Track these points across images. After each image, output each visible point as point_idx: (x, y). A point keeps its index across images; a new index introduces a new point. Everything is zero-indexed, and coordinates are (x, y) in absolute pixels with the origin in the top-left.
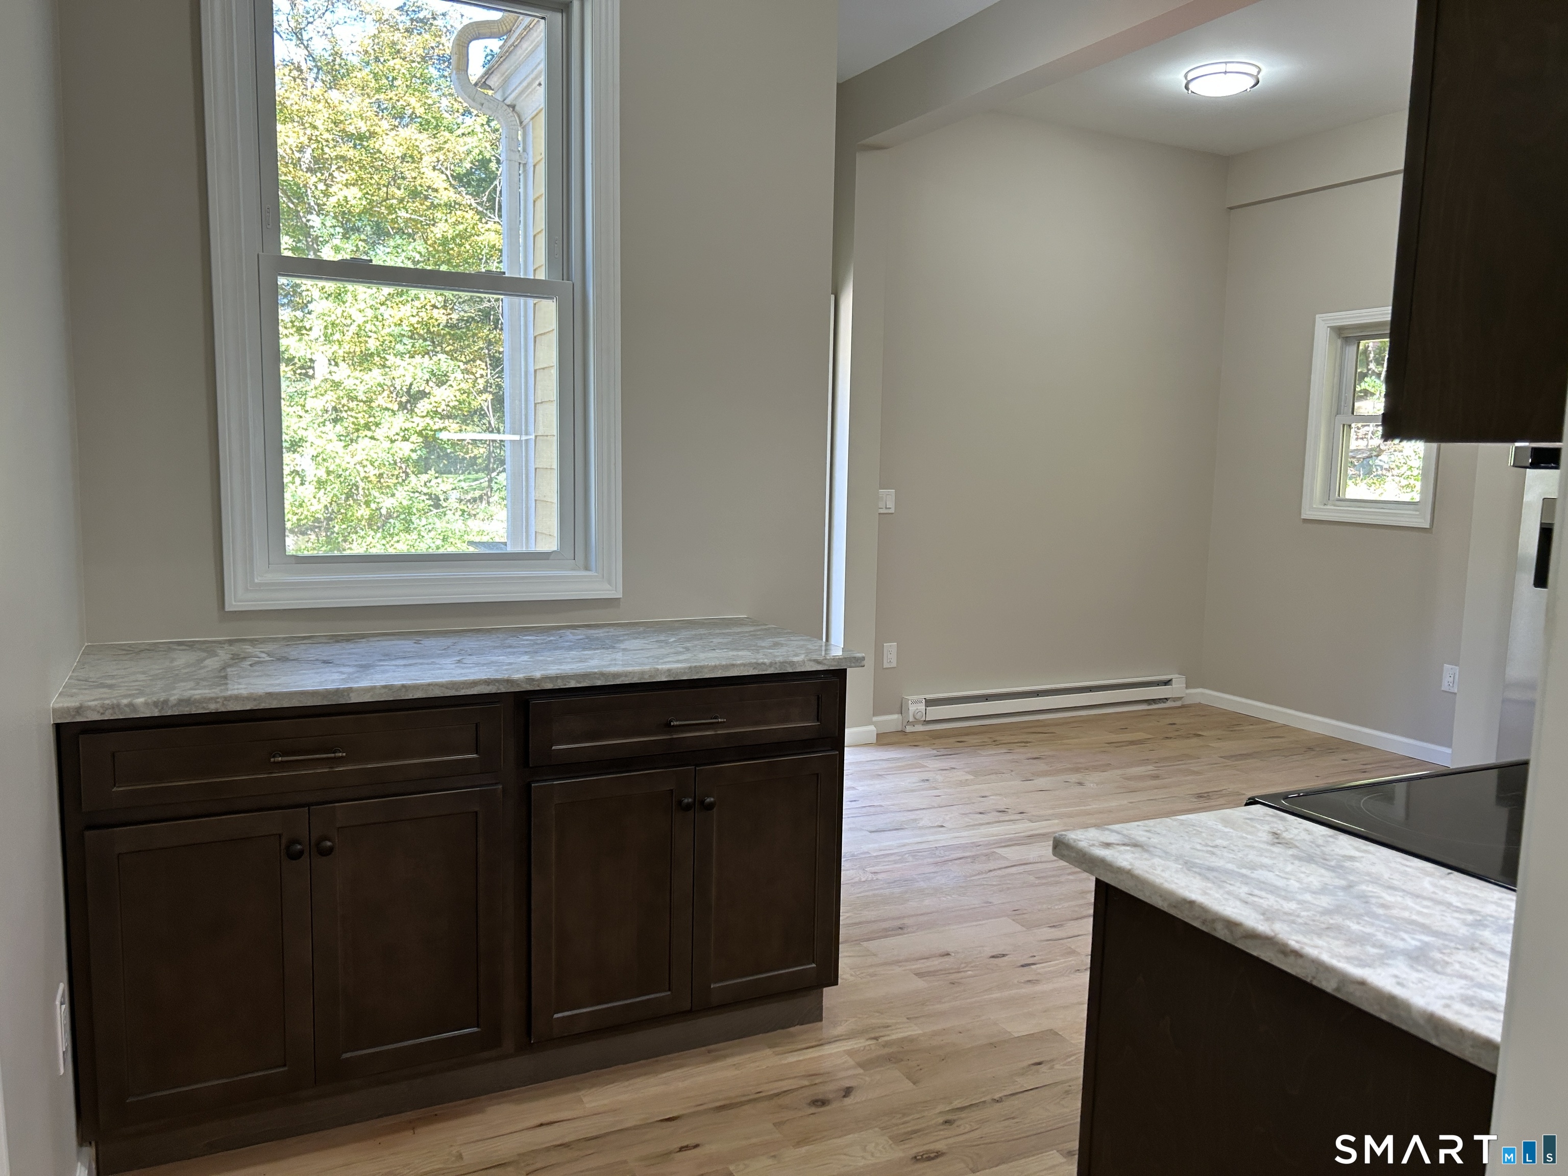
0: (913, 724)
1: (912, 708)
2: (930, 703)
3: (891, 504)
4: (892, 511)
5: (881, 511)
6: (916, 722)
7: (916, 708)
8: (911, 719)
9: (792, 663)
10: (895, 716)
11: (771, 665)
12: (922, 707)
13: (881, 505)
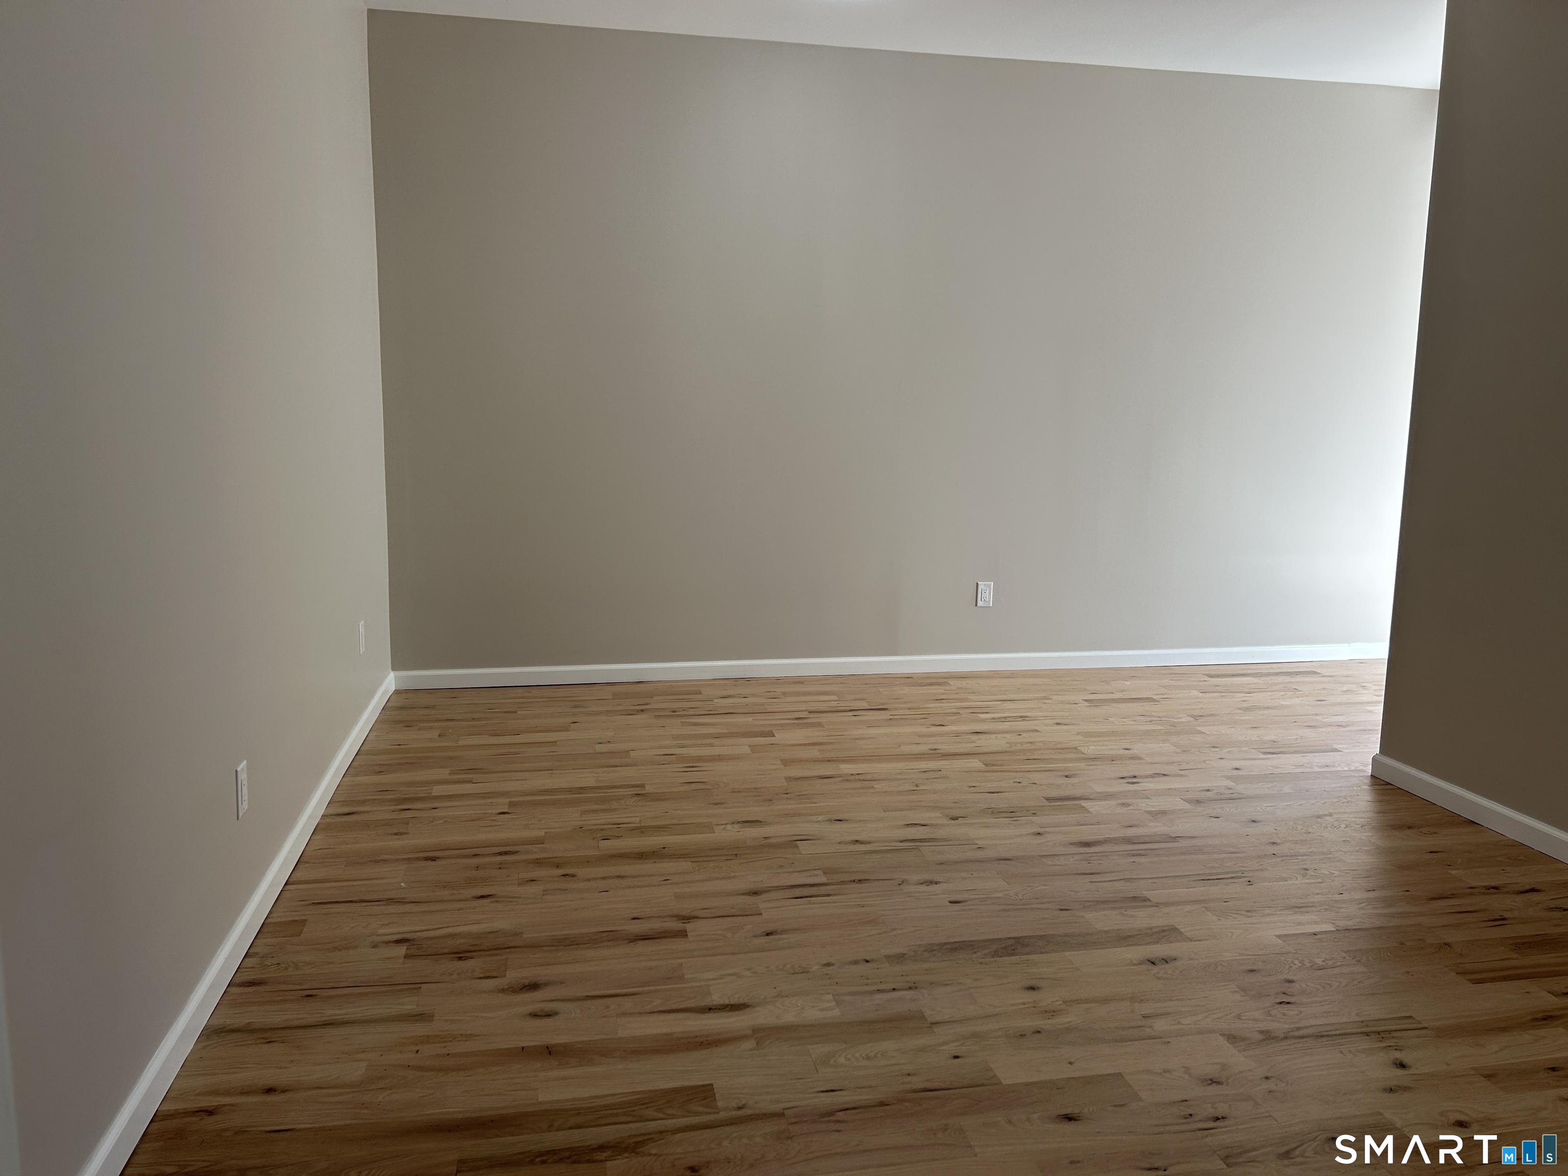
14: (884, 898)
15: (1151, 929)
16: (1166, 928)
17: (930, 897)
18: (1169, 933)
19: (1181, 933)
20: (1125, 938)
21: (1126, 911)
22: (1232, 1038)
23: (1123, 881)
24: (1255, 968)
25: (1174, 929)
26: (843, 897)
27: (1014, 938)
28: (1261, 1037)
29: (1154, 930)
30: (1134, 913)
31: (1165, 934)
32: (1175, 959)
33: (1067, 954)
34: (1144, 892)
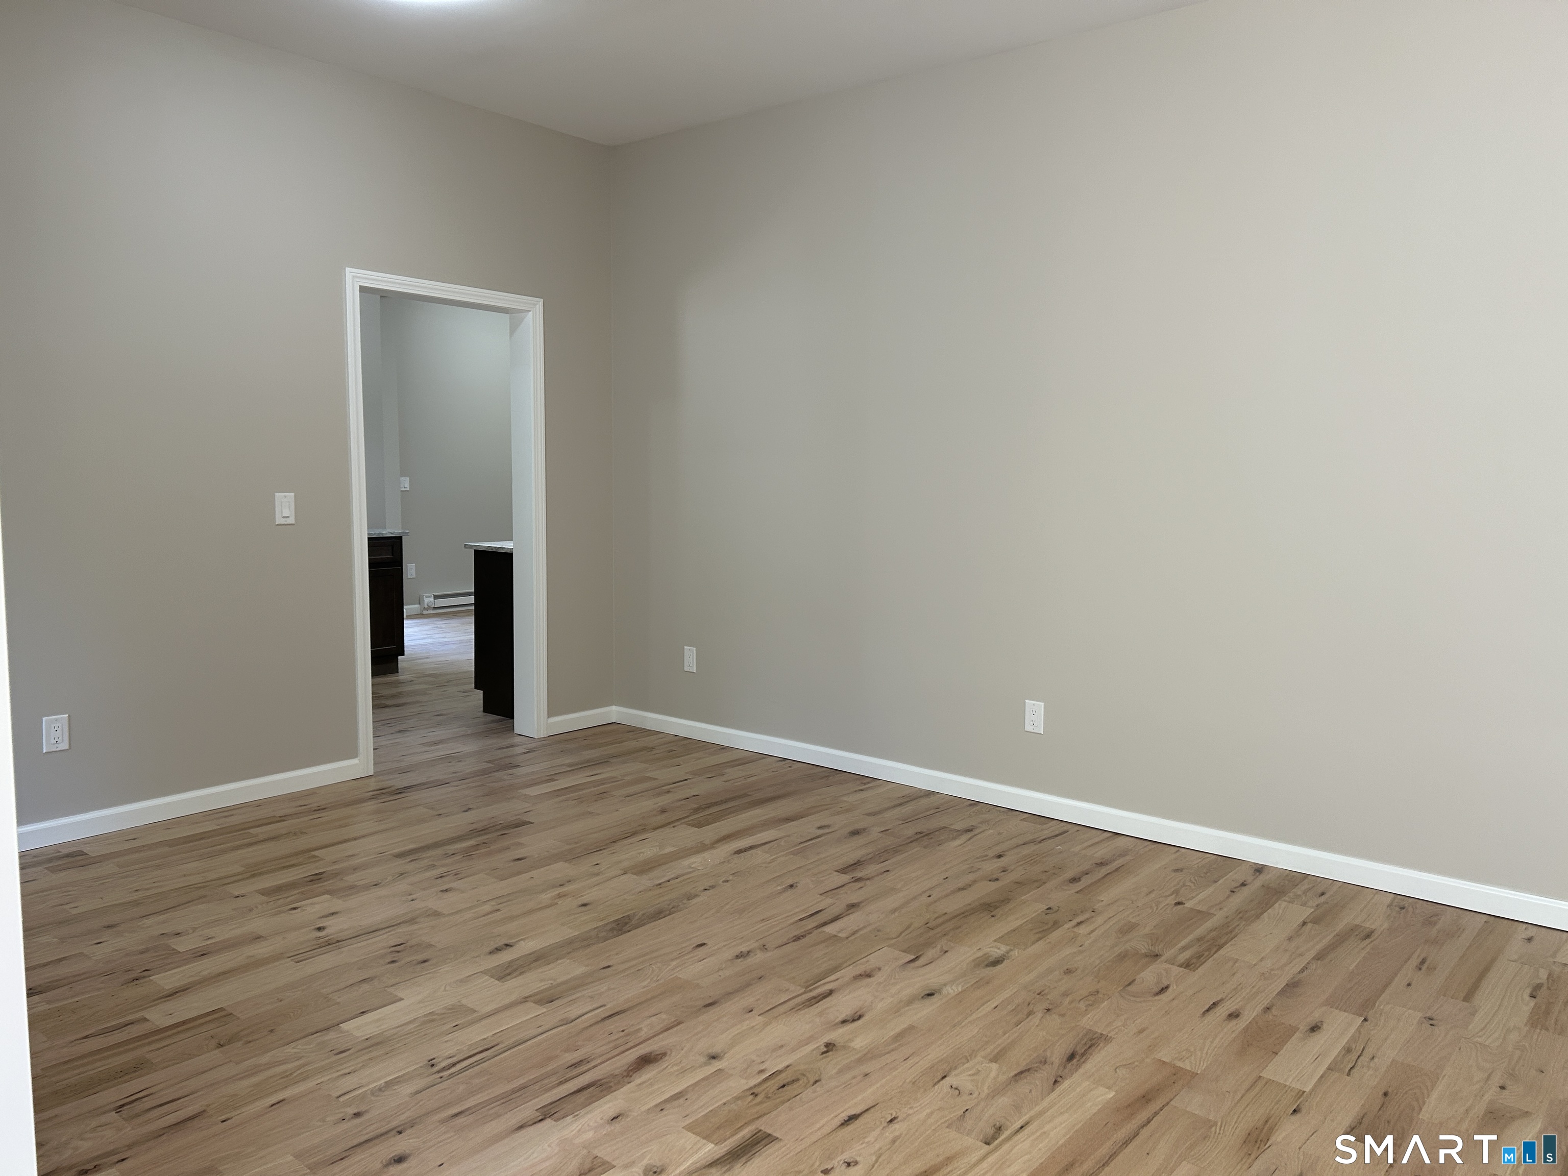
0: (427, 609)
1: (426, 600)
2: (436, 597)
3: (407, 485)
4: (408, 489)
5: (402, 489)
6: (429, 608)
7: (428, 600)
8: (426, 607)
9: (382, 534)
10: (417, 606)
11: (375, 534)
12: (432, 599)
13: (402, 486)
14: (762, 928)
15: (521, 974)
16: (509, 977)
17: (728, 942)
18: (504, 973)
19: (492, 977)
20: (539, 958)
21: (551, 984)
22: (437, 914)
23: (573, 1018)
24: (423, 965)
25: (500, 978)
26: (792, 921)
27: (625, 932)
28: (418, 920)
29: (517, 973)
30: (542, 984)
31: (507, 971)
32: (490, 953)
33: (577, 933)
34: (545, 1010)
